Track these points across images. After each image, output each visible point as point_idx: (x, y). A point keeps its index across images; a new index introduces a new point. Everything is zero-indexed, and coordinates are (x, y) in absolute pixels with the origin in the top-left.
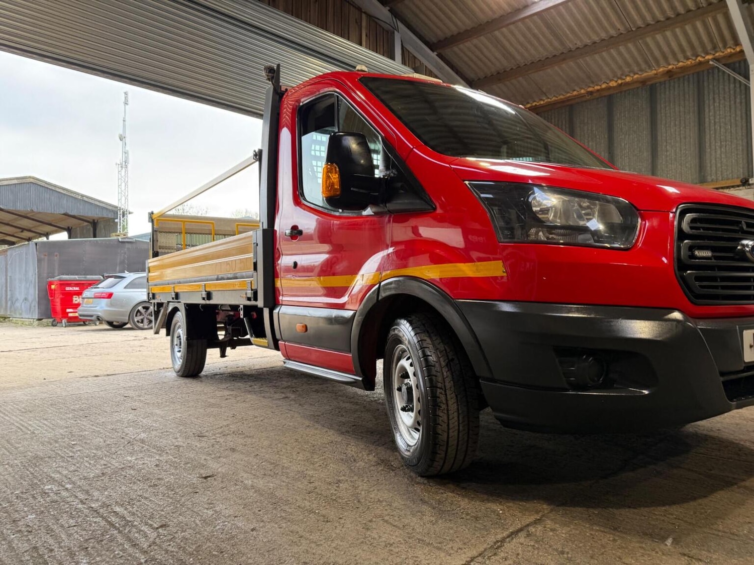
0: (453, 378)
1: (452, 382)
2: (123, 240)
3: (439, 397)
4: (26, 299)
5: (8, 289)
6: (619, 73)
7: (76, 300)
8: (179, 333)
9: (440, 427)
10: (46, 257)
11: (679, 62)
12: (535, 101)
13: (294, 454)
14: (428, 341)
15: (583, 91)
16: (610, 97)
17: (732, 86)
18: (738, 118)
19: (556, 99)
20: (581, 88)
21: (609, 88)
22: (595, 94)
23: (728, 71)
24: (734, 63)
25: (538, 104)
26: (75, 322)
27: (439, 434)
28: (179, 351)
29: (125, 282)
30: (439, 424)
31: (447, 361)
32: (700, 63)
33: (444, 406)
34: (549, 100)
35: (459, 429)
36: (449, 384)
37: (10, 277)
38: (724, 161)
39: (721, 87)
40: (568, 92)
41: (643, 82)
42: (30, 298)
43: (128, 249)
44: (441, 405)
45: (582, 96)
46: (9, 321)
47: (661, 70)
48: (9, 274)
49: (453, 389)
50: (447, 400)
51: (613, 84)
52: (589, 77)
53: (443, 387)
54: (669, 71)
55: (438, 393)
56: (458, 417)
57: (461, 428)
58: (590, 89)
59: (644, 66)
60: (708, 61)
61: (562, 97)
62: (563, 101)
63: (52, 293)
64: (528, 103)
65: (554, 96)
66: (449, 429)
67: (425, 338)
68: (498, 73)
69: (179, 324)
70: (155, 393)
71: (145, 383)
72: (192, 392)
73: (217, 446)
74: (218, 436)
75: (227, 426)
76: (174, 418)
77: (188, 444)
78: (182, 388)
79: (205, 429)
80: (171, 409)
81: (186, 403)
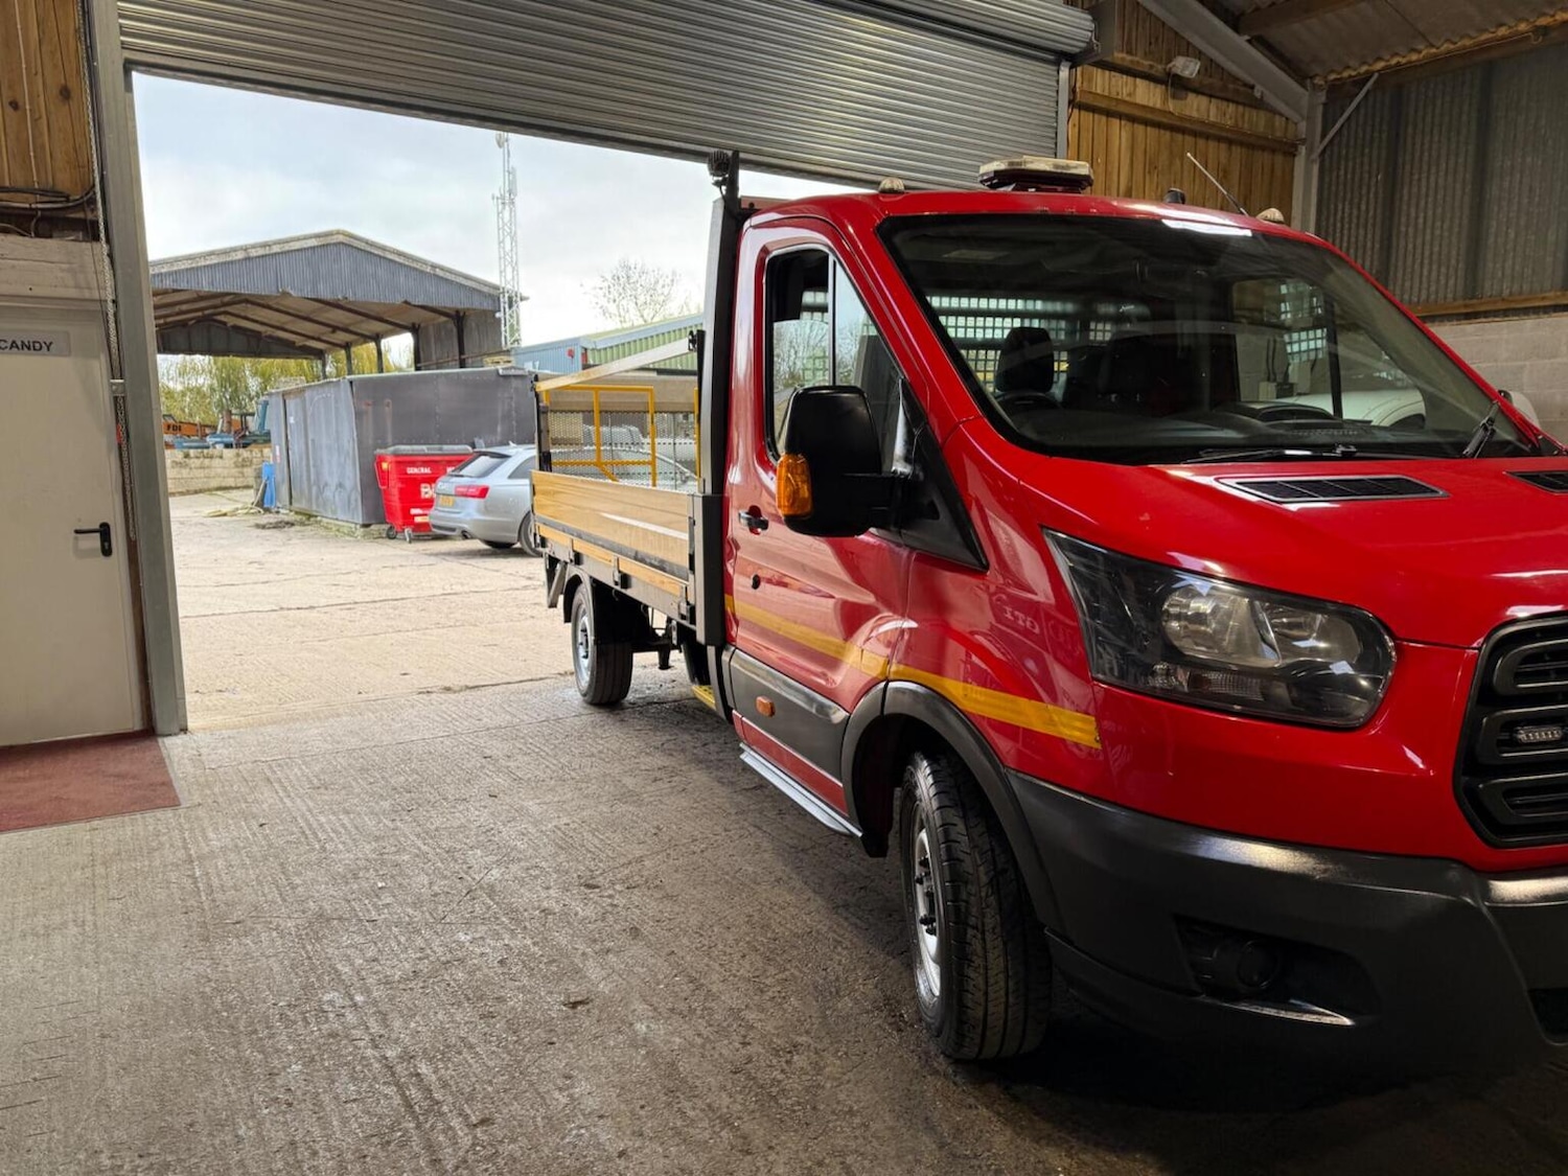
0: (1000, 909)
1: (998, 917)
2: (506, 373)
3: (970, 944)
4: (340, 485)
5: (311, 462)
7: (426, 491)
8: (584, 624)
9: (970, 996)
10: (370, 408)
12: (1397, 54)
13: (737, 957)
14: (961, 827)
15: (1523, 27)
19: (1452, 47)
20: (1520, 20)
22: (1554, 34)
25: (1403, 61)
26: (424, 533)
27: (968, 1007)
28: (586, 657)
29: (509, 466)
30: (967, 991)
31: (992, 873)
33: (978, 961)
34: (1434, 50)
35: (1007, 1002)
36: (991, 920)
37: (313, 441)
40: (1483, 30)
42: (348, 484)
43: (516, 389)
44: (974, 958)
45: (1523, 38)
46: (316, 522)
48: (311, 436)
49: (998, 930)
50: (984, 948)
53: (980, 927)
55: (969, 936)
56: (1007, 982)
57: (1011, 1000)
58: (1543, 21)
61: (1467, 42)
62: (1466, 54)
63: (384, 477)
64: (1380, 59)
65: (1447, 40)
66: (986, 1001)
67: (956, 820)
69: (584, 606)
70: (537, 750)
71: (526, 717)
72: (600, 752)
73: (610, 918)
74: (618, 887)
75: (640, 860)
76: (555, 826)
77: (564, 905)
78: (585, 738)
79: (601, 865)
80: (556, 799)
81: (584, 785)
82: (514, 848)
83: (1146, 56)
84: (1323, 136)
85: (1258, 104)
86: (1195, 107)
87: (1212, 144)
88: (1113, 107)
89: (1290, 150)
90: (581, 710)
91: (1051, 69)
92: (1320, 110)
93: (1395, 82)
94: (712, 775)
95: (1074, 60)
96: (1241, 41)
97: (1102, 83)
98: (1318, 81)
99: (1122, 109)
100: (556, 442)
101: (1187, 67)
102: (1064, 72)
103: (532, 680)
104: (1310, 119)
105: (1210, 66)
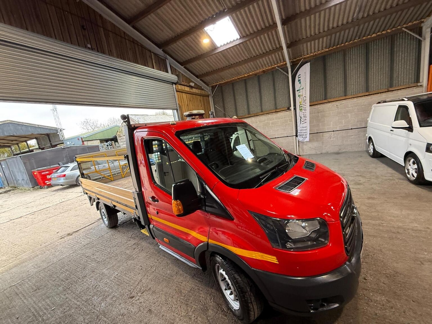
0: (254, 295)
1: (254, 297)
2: (64, 148)
4: (23, 180)
5: (13, 176)
6: (248, 71)
7: (48, 177)
8: (103, 212)
10: (28, 161)
11: (266, 67)
15: (236, 78)
16: (245, 80)
17: (283, 76)
18: (286, 87)
19: (227, 81)
20: (236, 77)
21: (245, 77)
22: (240, 79)
23: (282, 71)
24: (283, 68)
25: (221, 83)
26: (50, 186)
28: (105, 218)
29: (70, 168)
31: (250, 287)
32: (273, 68)
37: (12, 170)
38: (282, 101)
39: (280, 76)
40: (231, 78)
41: (256, 75)
42: (26, 179)
45: (236, 80)
46: (18, 189)
47: (261, 70)
48: (11, 170)
49: (254, 300)
51: (246, 75)
52: (238, 73)
54: (264, 71)
58: (239, 77)
59: (256, 69)
60: (275, 67)
61: (229, 80)
62: (230, 82)
63: (36, 176)
64: (218, 82)
68: (207, 73)
69: (102, 207)
70: (100, 249)
71: (94, 238)
72: (117, 244)
73: (142, 309)
74: (139, 294)
75: (141, 281)
76: (114, 277)
77: (127, 309)
78: (111, 240)
79: (131, 287)
80: (111, 266)
81: (117, 258)
82: (105, 291)
83: (185, 82)
84: (212, 94)
85: (203, 90)
86: (194, 90)
87: (198, 96)
88: (182, 91)
89: (208, 96)
90: (108, 231)
91: (172, 85)
92: (211, 90)
93: (221, 86)
94: (147, 242)
95: (175, 84)
96: (199, 80)
97: (180, 87)
98: (210, 86)
99: (184, 91)
100: (84, 169)
101: (192, 84)
102: (174, 86)
103: (91, 224)
104: (210, 91)
105: (195, 84)
